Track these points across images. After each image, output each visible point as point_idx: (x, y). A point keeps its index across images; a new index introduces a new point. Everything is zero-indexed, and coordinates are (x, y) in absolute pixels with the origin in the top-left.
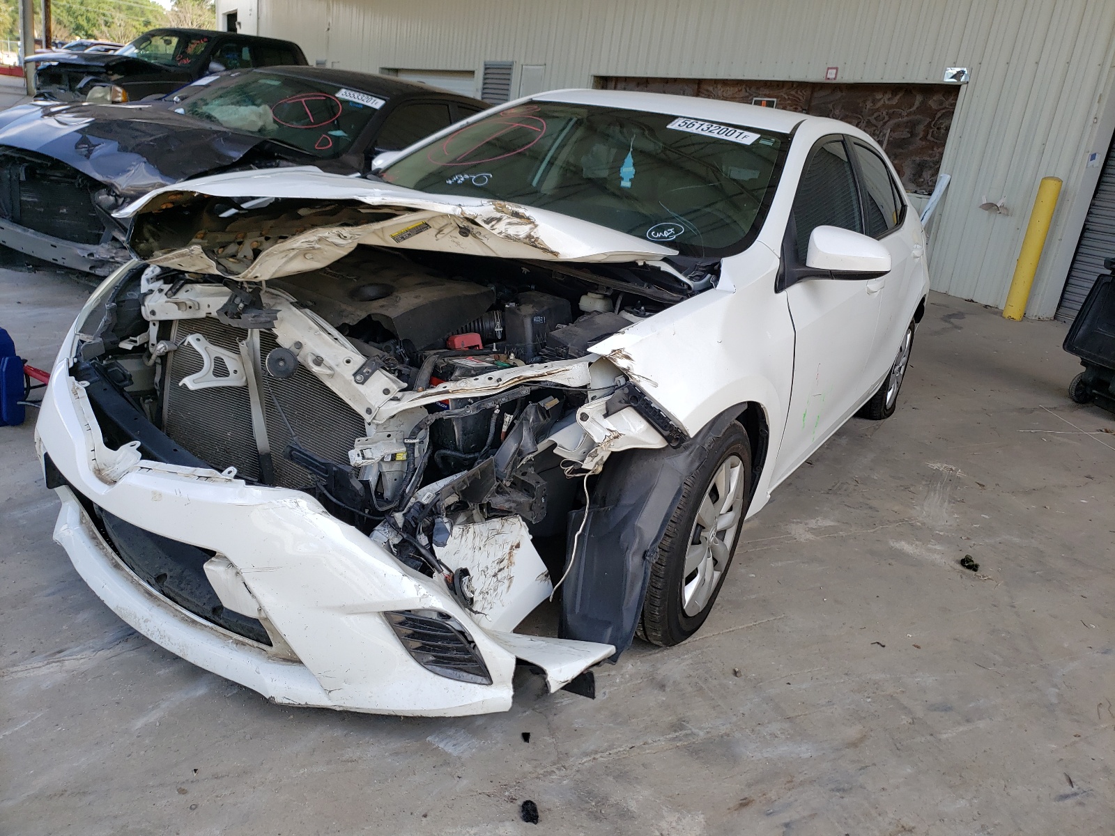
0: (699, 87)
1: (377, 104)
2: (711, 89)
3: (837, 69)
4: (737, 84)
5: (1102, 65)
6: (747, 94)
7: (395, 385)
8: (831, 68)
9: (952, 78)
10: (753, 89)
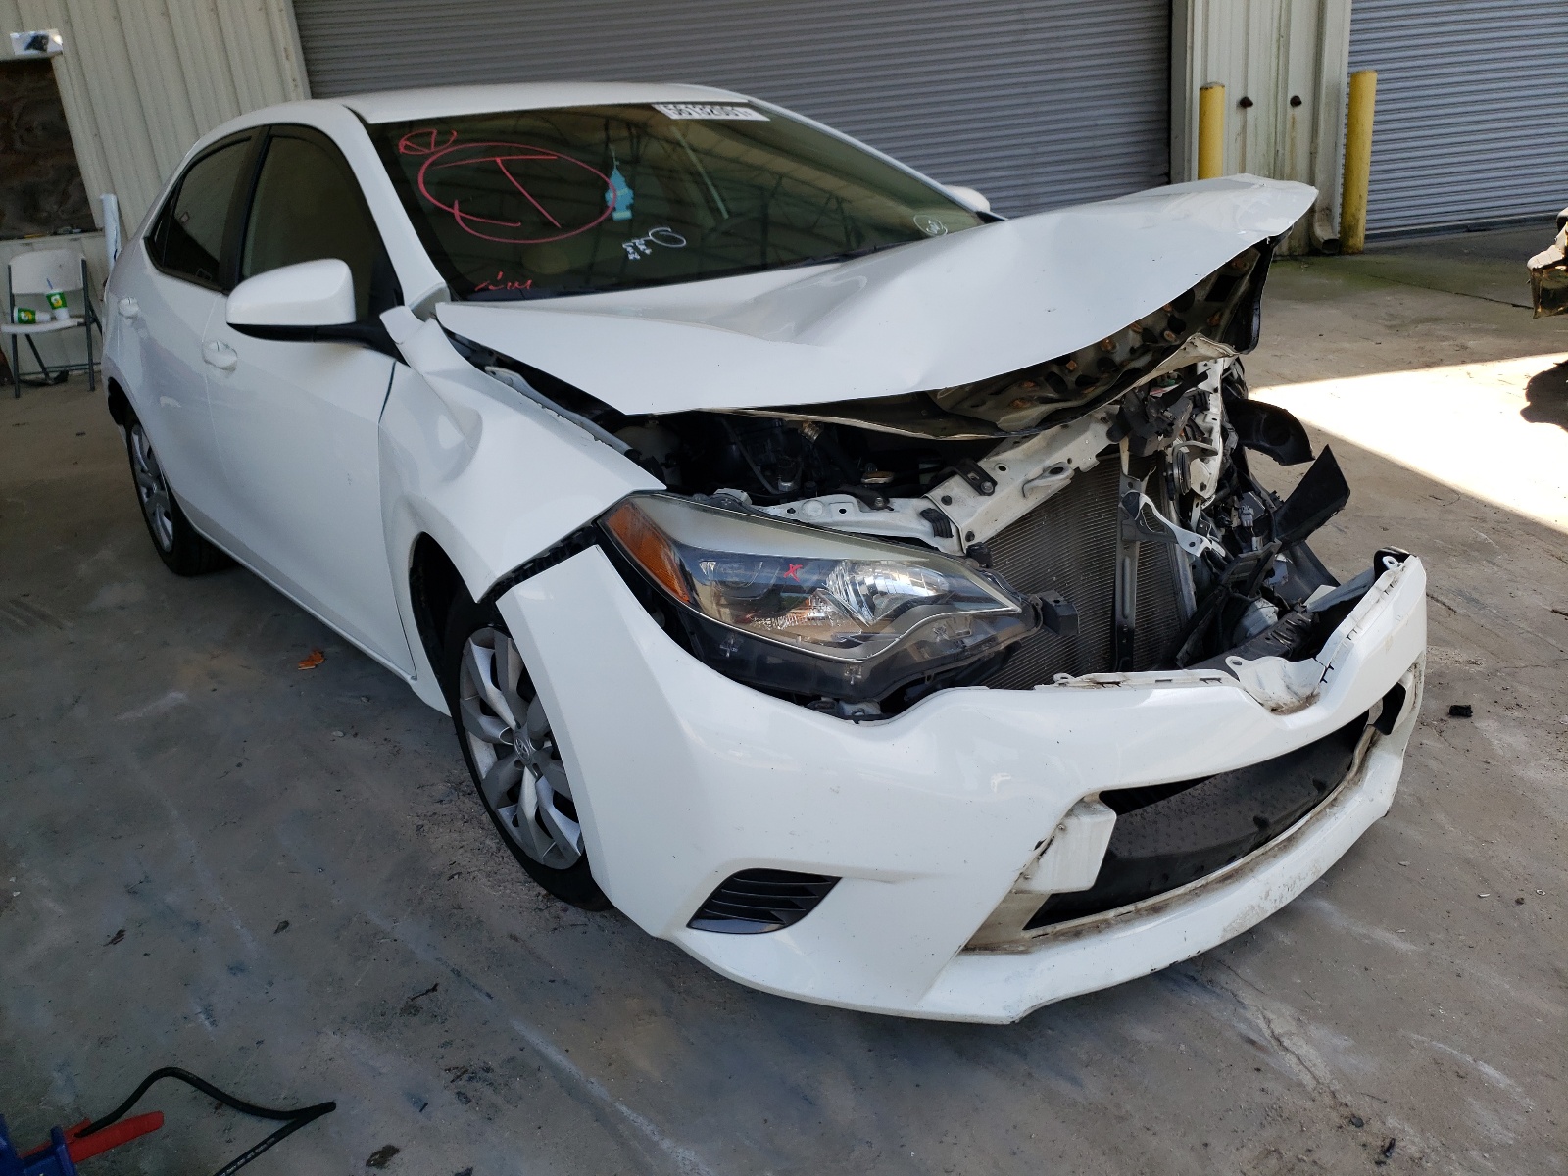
9: (29, 49)
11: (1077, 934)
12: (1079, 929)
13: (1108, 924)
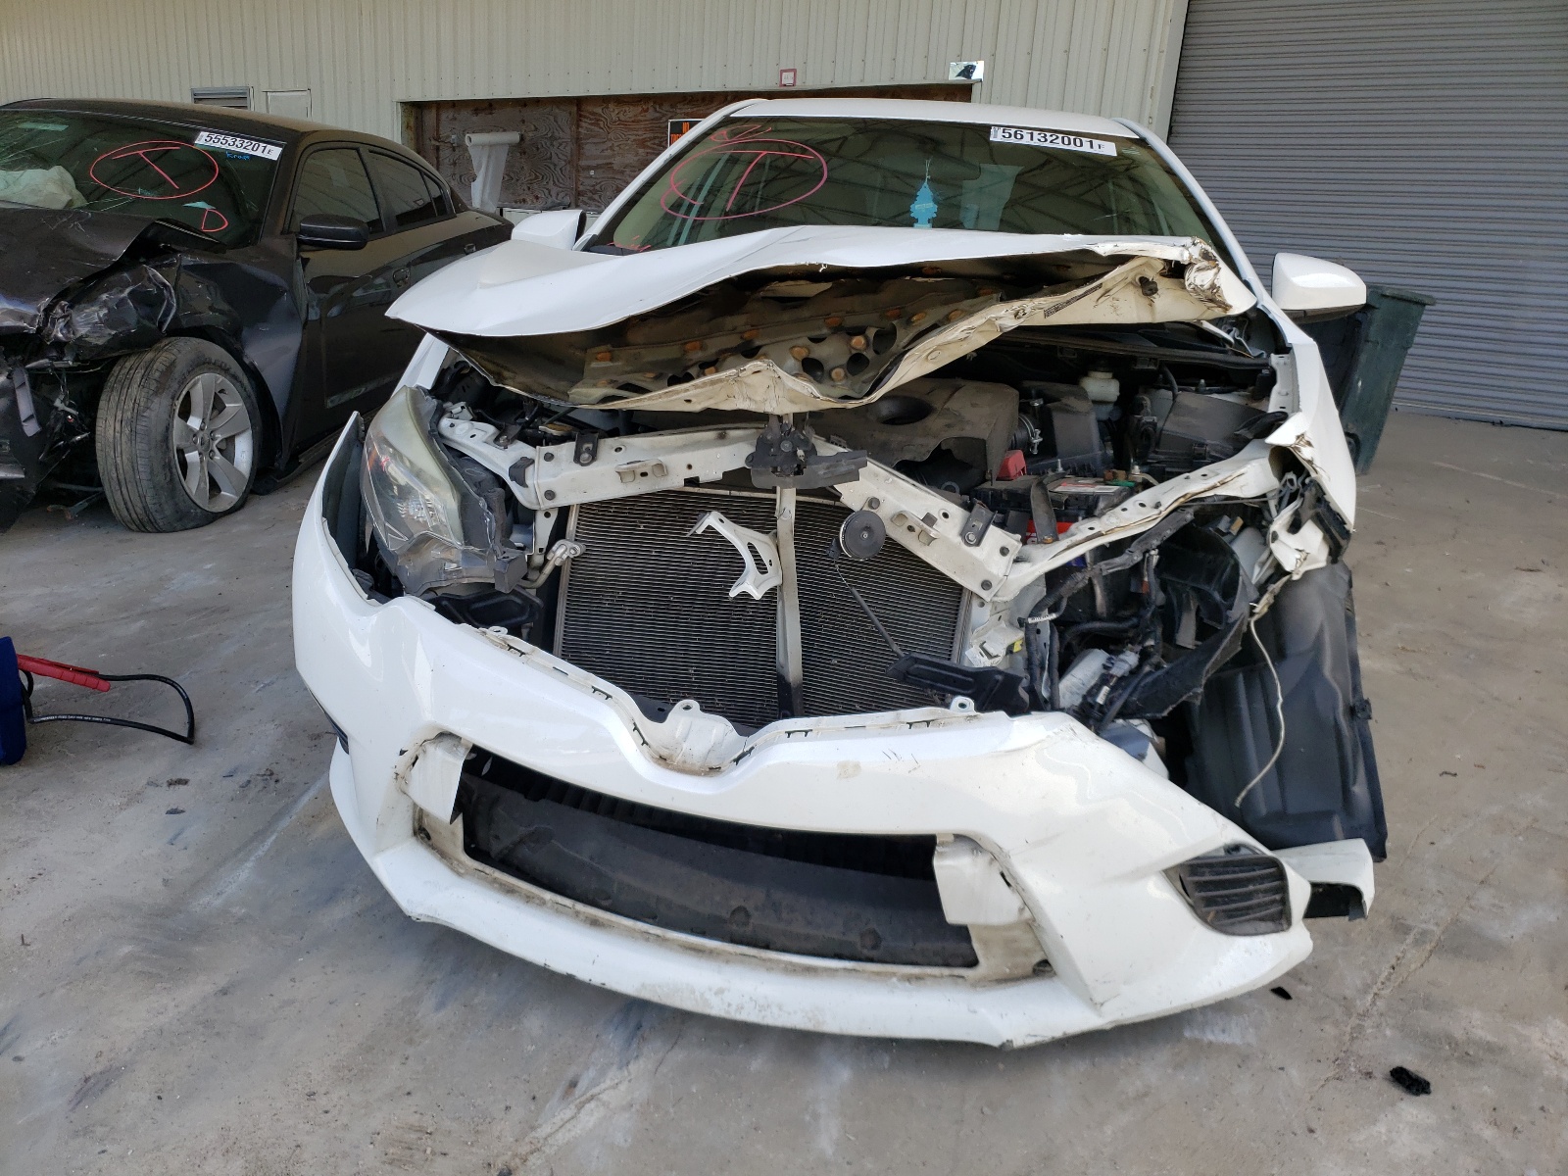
0: (579, 109)
1: (274, 153)
2: (599, 110)
3: (794, 71)
4: (640, 101)
5: (1148, 50)
6: (657, 115)
7: (1012, 541)
8: (786, 71)
9: (959, 75)
10: (666, 107)
11: (510, 891)
12: (517, 889)
13: (543, 903)
